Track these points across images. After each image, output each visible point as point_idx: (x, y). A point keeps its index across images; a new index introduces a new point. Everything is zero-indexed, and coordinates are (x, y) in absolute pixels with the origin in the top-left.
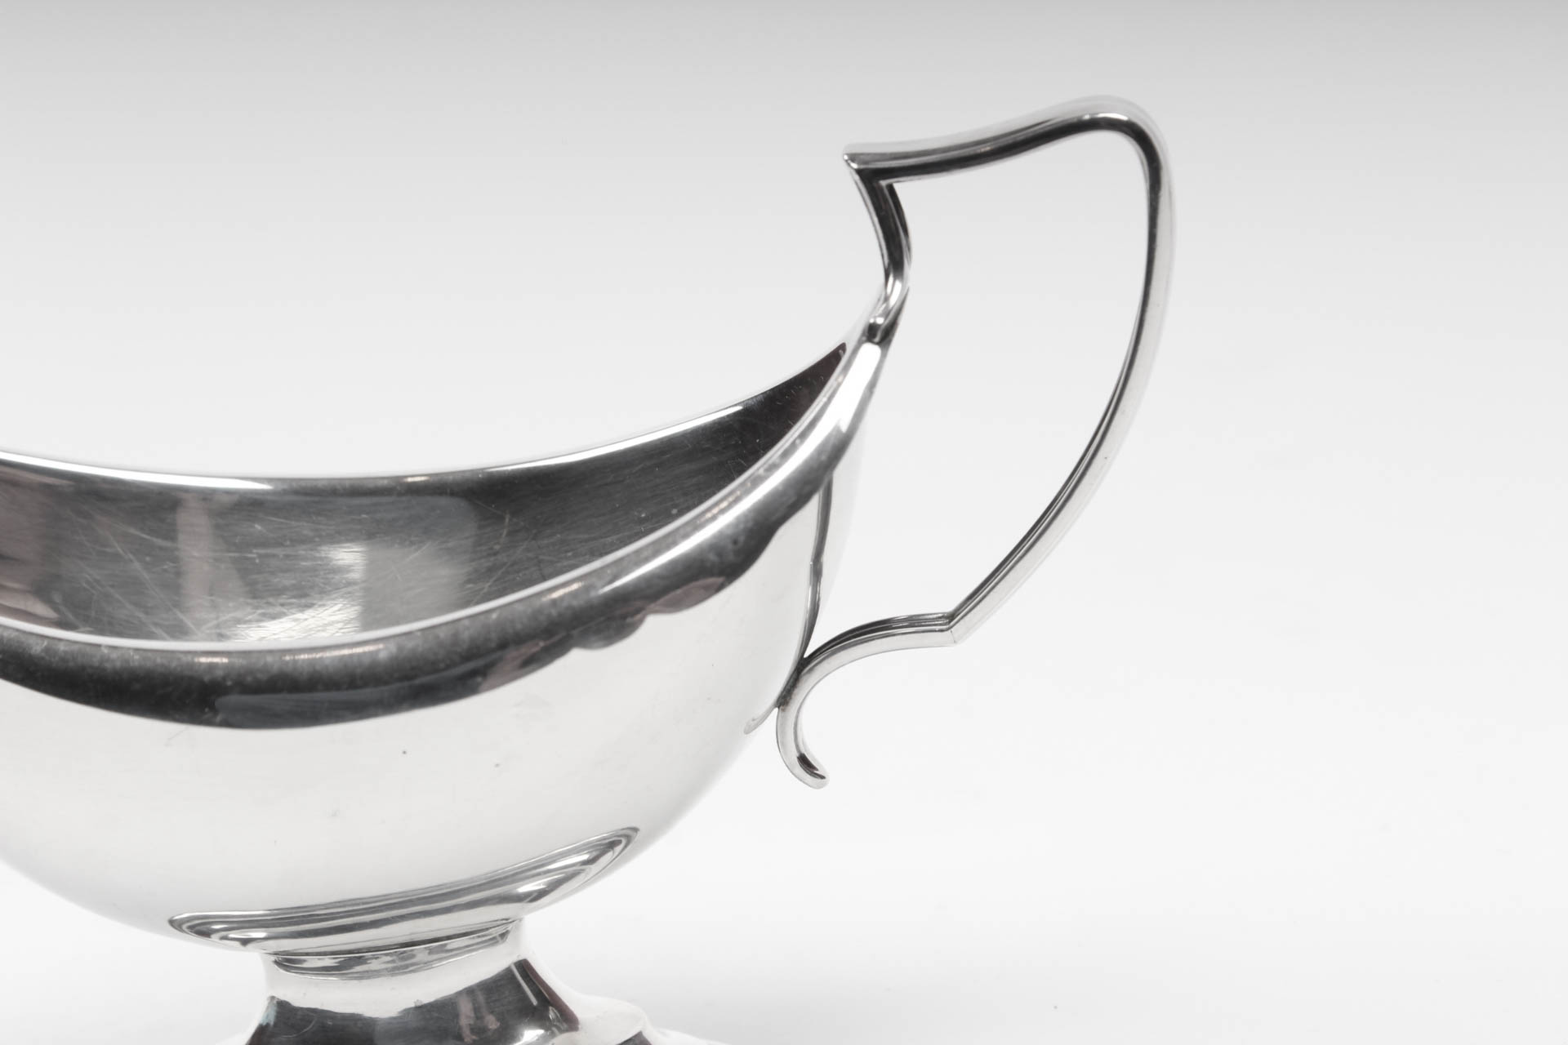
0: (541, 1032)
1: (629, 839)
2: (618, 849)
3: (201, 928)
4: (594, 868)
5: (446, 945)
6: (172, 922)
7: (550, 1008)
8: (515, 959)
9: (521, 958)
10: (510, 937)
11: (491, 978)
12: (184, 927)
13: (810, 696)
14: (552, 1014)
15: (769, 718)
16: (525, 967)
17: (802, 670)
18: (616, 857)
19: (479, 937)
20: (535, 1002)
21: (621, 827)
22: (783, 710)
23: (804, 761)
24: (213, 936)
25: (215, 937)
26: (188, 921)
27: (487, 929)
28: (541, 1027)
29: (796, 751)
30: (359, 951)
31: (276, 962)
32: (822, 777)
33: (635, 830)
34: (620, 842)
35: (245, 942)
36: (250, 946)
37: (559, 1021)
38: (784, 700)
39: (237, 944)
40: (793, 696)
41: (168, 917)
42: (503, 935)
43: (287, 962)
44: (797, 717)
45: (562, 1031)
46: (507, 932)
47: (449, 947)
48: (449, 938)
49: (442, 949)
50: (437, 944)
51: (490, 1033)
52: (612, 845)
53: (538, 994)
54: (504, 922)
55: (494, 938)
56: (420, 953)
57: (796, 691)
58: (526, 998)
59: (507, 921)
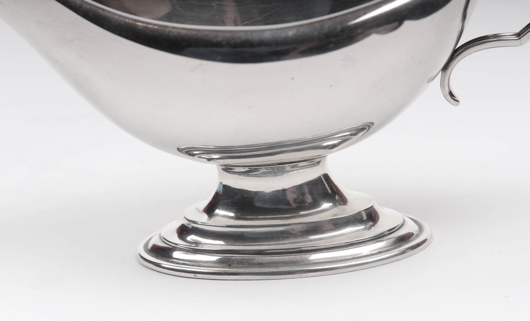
0: (331, 204)
1: (369, 127)
2: (365, 131)
3: (189, 152)
4: (355, 138)
5: (298, 164)
6: (178, 149)
7: (337, 195)
8: (323, 173)
9: (326, 173)
10: (321, 163)
11: (314, 180)
12: (184, 151)
13: (456, 66)
14: (337, 197)
15: (439, 75)
16: (326, 177)
17: (454, 55)
18: (364, 134)
19: (311, 162)
20: (330, 192)
21: (367, 122)
22: (445, 72)
23: (451, 94)
24: (195, 156)
25: (196, 157)
26: (185, 149)
27: (314, 159)
28: (332, 202)
29: (448, 89)
30: (257, 166)
31: (223, 169)
32: (458, 101)
33: (373, 123)
34: (366, 128)
35: (209, 160)
36: (211, 162)
37: (340, 201)
38: (445, 68)
39: (205, 160)
40: (449, 66)
41: (177, 147)
42: (318, 163)
43: (227, 169)
44: (450, 75)
45: (340, 205)
46: (320, 161)
47: (299, 165)
48: (298, 162)
49: (296, 166)
50: (294, 164)
51: (307, 204)
52: (363, 129)
53: (331, 188)
54: (319, 157)
55: (315, 163)
56: (288, 167)
57: (451, 63)
58: (326, 189)
59: (320, 157)
